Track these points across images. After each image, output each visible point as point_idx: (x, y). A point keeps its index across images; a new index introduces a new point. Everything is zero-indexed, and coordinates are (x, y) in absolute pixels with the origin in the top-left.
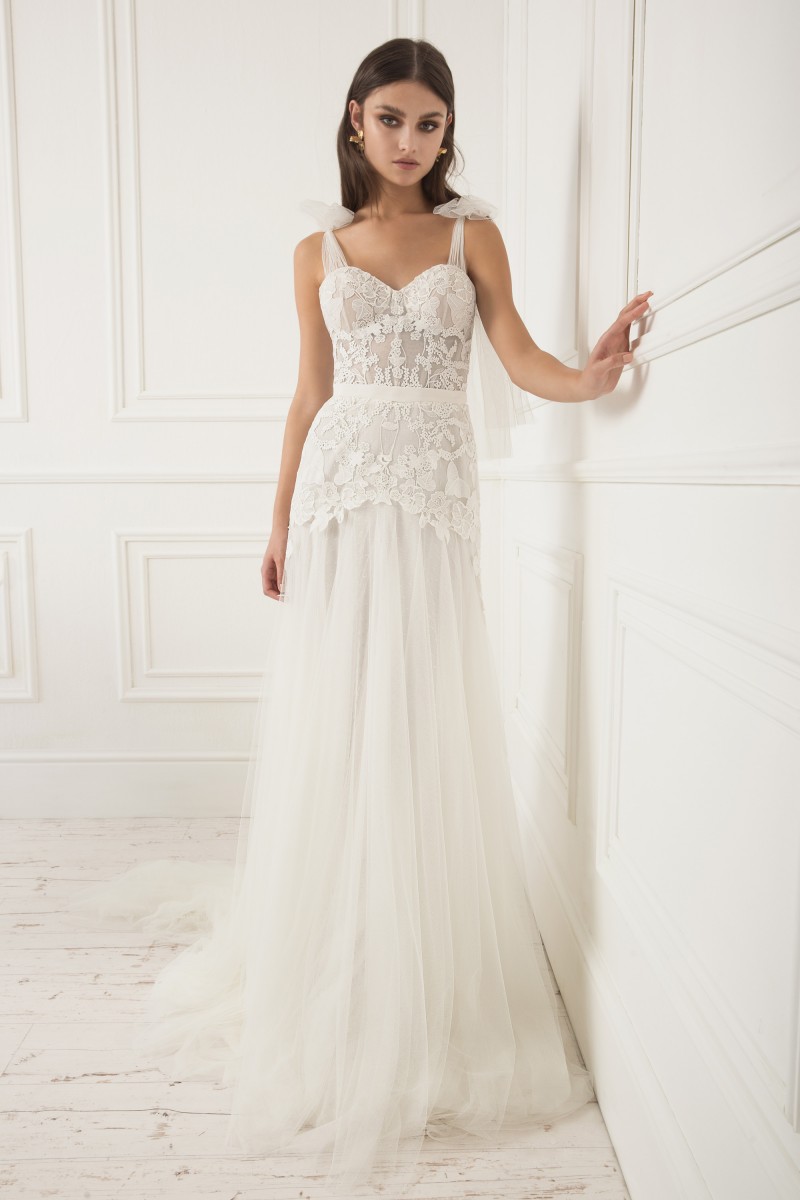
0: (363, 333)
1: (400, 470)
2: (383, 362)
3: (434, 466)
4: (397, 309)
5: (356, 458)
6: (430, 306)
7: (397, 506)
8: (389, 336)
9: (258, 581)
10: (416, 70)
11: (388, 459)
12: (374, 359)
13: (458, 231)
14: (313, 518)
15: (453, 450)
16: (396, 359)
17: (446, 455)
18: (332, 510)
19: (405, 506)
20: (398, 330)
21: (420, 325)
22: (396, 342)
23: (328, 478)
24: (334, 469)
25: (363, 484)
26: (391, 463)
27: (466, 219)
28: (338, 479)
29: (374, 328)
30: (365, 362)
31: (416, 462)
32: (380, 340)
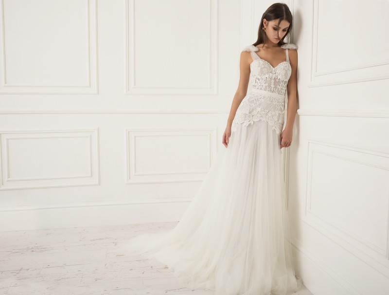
0: (264, 77)
1: (270, 114)
2: (270, 86)
3: (277, 115)
4: (274, 72)
5: (259, 109)
6: (283, 73)
7: (267, 122)
8: (271, 79)
9: (221, 139)
10: (285, 16)
11: (267, 111)
12: (267, 85)
13: (287, 52)
14: (244, 122)
15: (282, 111)
16: (273, 86)
17: (280, 112)
18: (250, 121)
19: (269, 123)
20: (273, 78)
21: (279, 77)
22: (273, 81)
23: (250, 113)
24: (253, 110)
25: (259, 115)
26: (268, 112)
27: (289, 49)
28: (253, 113)
29: (267, 76)
30: (264, 85)
31: (273, 113)
32: (268, 79)
